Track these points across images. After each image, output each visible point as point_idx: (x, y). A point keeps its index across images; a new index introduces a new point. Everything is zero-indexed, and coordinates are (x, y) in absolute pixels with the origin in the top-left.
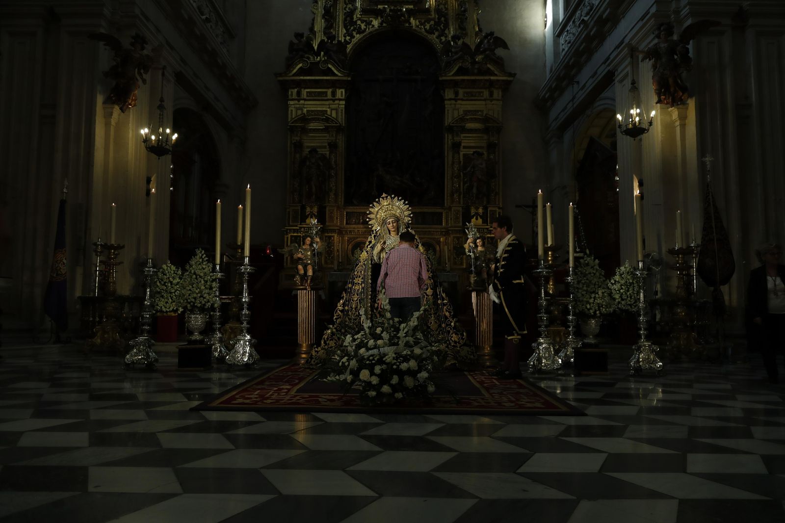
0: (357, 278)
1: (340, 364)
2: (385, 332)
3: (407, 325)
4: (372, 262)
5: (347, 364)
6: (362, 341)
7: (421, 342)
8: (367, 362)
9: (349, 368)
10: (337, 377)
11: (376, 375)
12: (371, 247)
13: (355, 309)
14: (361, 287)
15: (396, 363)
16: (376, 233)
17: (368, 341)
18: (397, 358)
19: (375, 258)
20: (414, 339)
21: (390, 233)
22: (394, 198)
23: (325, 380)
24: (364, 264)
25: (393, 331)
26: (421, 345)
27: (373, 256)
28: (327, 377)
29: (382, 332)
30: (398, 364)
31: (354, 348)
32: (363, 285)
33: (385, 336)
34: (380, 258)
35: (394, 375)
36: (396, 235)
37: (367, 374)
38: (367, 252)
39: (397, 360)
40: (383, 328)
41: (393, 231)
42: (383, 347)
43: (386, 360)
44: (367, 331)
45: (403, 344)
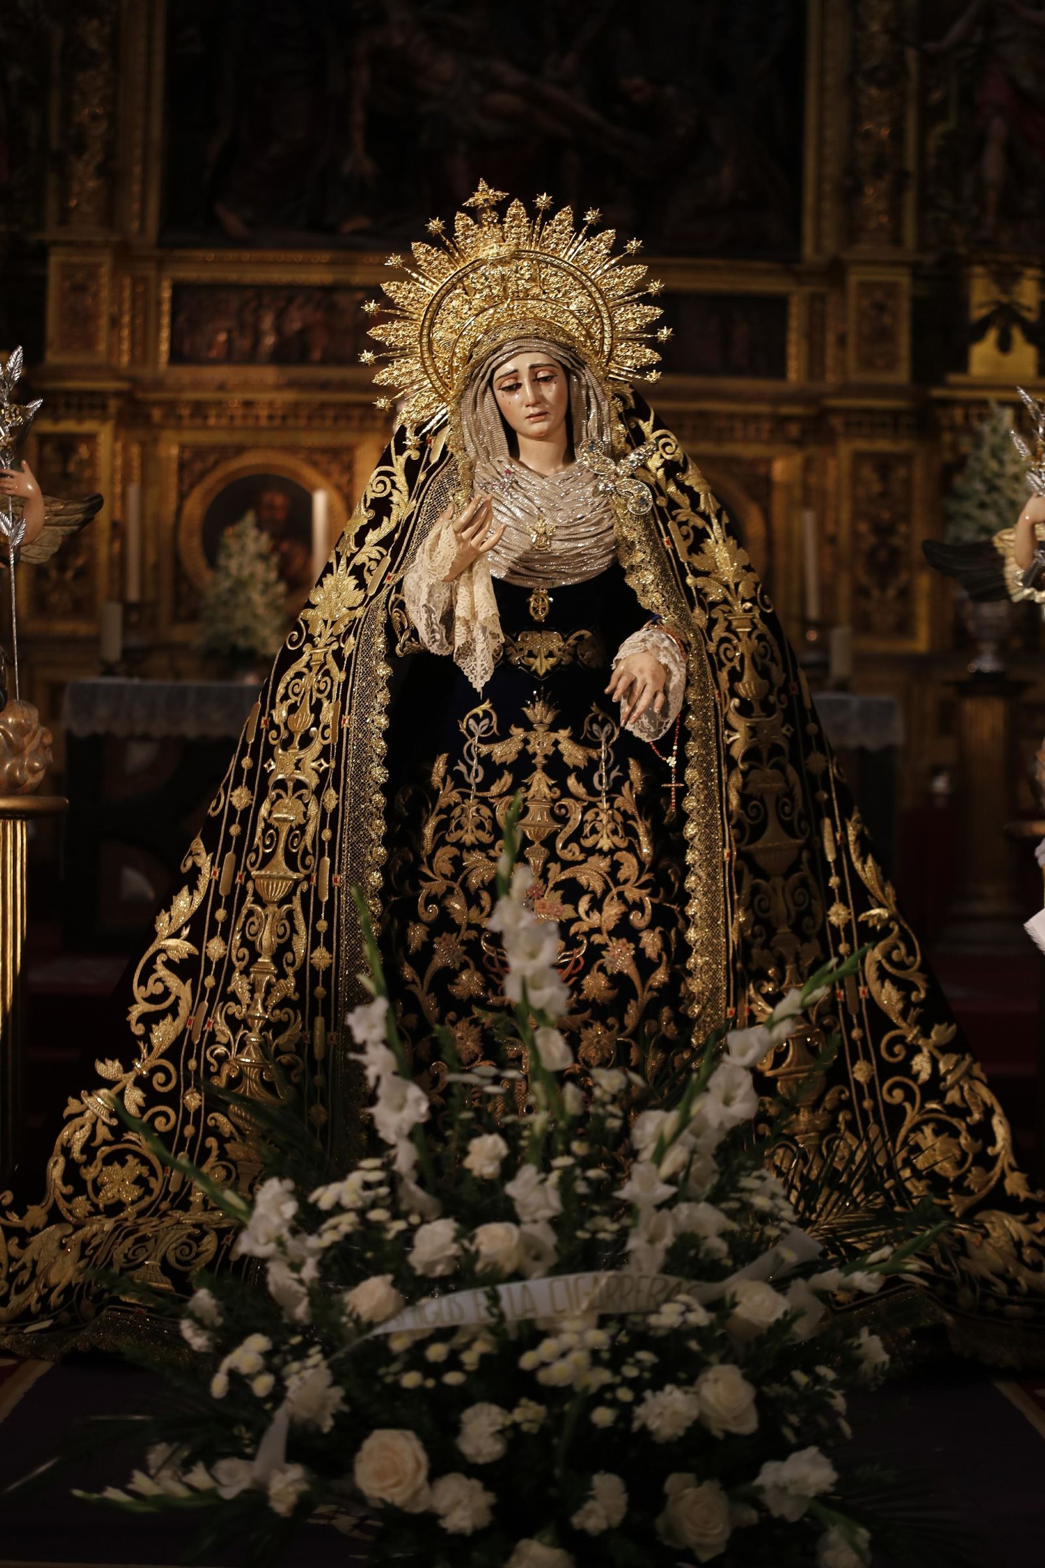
0: (286, 745)
1: (219, 1385)
2: (528, 1172)
3: (684, 1122)
4: (391, 640)
5: (262, 1385)
6: (368, 1231)
7: (777, 1239)
8: (411, 1380)
9: (281, 1417)
10: (199, 1477)
11: (471, 1470)
12: (384, 543)
13: (277, 958)
14: (313, 809)
15: (611, 1387)
16: (422, 448)
17: (412, 1229)
18: (614, 1358)
19: (418, 618)
20: (731, 1215)
21: (514, 450)
22: (549, 215)
23: (114, 1494)
24: (338, 654)
25: (586, 1163)
26: (779, 1260)
27: (401, 605)
28: (129, 1478)
29: (509, 1168)
30: (625, 1395)
31: (309, 1271)
32: (331, 798)
33: (535, 1198)
34: (448, 619)
35: (595, 1471)
36: (554, 462)
37: (410, 1466)
38: (358, 572)
39: (614, 1365)
40: (510, 1134)
41: (541, 437)
42: (518, 1276)
43: (544, 1365)
44: (405, 1157)
45: (660, 1257)
